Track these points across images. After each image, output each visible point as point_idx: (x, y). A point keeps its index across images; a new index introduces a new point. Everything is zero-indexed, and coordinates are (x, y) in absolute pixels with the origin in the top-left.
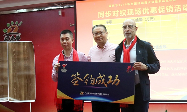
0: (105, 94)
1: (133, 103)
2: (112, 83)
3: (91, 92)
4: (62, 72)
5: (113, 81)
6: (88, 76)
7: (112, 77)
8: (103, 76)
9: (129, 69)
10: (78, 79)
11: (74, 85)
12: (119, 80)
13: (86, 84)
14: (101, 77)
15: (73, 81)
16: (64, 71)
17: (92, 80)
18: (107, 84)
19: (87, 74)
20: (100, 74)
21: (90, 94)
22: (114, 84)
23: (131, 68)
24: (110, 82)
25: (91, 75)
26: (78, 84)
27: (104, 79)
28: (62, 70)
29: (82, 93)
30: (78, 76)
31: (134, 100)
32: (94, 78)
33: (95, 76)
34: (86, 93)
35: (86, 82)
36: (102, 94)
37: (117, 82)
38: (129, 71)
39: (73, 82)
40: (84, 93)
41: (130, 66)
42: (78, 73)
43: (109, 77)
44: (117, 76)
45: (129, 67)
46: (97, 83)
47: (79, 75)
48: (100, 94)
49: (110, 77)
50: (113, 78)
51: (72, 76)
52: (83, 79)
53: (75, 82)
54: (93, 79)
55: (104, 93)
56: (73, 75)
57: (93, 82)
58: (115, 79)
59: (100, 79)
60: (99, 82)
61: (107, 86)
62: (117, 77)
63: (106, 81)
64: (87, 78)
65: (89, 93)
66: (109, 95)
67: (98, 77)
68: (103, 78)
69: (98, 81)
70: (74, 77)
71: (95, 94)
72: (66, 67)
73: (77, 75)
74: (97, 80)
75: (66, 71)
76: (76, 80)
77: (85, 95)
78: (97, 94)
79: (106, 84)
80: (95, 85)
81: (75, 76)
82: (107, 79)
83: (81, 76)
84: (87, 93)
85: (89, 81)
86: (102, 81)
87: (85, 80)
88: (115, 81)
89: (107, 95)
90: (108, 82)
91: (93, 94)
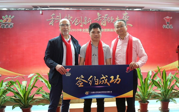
0: (108, 92)
2: (114, 82)
3: (96, 91)
4: (66, 76)
5: (115, 81)
6: (92, 78)
7: (113, 77)
8: (106, 77)
9: (128, 70)
10: (82, 81)
11: (79, 86)
12: (120, 79)
13: (91, 85)
14: (104, 77)
15: (77, 84)
16: (68, 74)
17: (96, 81)
18: (109, 83)
19: (91, 76)
20: (103, 75)
21: (95, 92)
22: (116, 83)
25: (95, 77)
26: (83, 86)
27: (107, 79)
28: (66, 74)
29: (87, 93)
30: (83, 79)
31: (132, 94)
32: (98, 79)
33: (99, 77)
34: (91, 93)
35: (90, 83)
36: (105, 92)
37: (118, 80)
38: (128, 71)
40: (89, 92)
42: (82, 76)
43: (111, 77)
44: (118, 76)
45: (128, 68)
46: (101, 83)
47: (83, 77)
48: (104, 92)
49: (112, 77)
50: (115, 78)
51: (77, 79)
52: (87, 81)
53: (80, 84)
54: (97, 80)
55: (107, 91)
57: (96, 83)
58: (117, 78)
59: (103, 79)
60: (102, 82)
61: (109, 85)
63: (108, 81)
65: (93, 92)
66: (111, 92)
67: (101, 78)
68: (105, 78)
70: (78, 79)
71: (99, 92)
72: (70, 72)
73: (81, 77)
74: (100, 81)
75: (71, 74)
76: (80, 82)
77: (90, 94)
78: (101, 92)
79: (108, 84)
80: (99, 85)
81: (79, 78)
82: (109, 79)
83: (86, 78)
84: (92, 92)
85: (93, 82)
86: (105, 81)
87: (89, 82)
88: (116, 80)
89: (110, 92)
90: (111, 82)
91: (98, 92)
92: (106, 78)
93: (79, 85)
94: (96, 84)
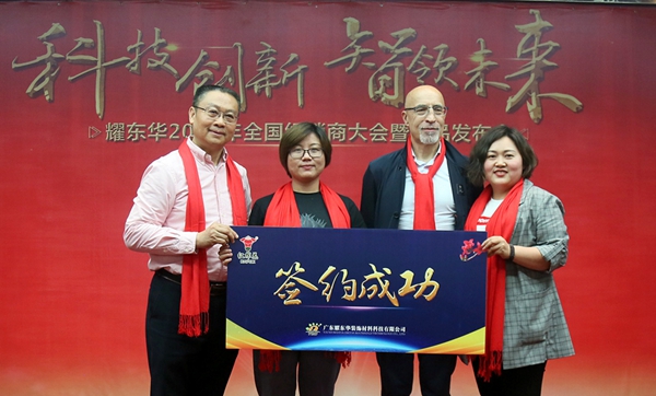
0: (392, 329)
1: (483, 351)
2: (415, 292)
3: (345, 325)
4: (243, 262)
5: (417, 288)
6: (333, 273)
7: (412, 274)
8: (384, 272)
9: (468, 250)
10: (298, 285)
11: (285, 302)
12: (436, 285)
13: (328, 299)
14: (377, 275)
15: (281, 292)
16: (249, 258)
17: (346, 285)
18: (397, 296)
19: (331, 269)
20: (374, 267)
21: (342, 328)
22: (421, 297)
23: (476, 246)
24: (408, 291)
25: (345, 271)
26: (298, 301)
27: (387, 281)
29: (313, 329)
30: (299, 275)
31: (484, 343)
32: (354, 281)
33: (358, 273)
34: (327, 329)
35: (327, 292)
36: (381, 329)
37: (430, 289)
38: (469, 256)
39: (282, 296)
40: (322, 327)
41: (471, 241)
42: (298, 264)
43: (402, 276)
44: (430, 271)
45: (468, 244)
46: (366, 296)
47: (303, 270)
48: (375, 328)
49: (408, 275)
50: (419, 278)
51: (278, 275)
52: (316, 284)
53: (288, 295)
54: (350, 284)
55: (389, 326)
56: (280, 272)
57: (350, 293)
58: (424, 281)
59: (374, 281)
60: (372, 291)
61: (397, 305)
62: (431, 274)
63: (393, 288)
64: (329, 279)
65: (337, 328)
66: (404, 329)
67: (368, 277)
68: (382, 279)
69: (367, 288)
70: (284, 278)
71: (359, 328)
72: (255, 248)
73: (294, 271)
74: (363, 287)
75: (257, 258)
76: (291, 288)
77: (322, 335)
78: (364, 329)
79: (393, 299)
80: (357, 302)
81: (287, 274)
82: (396, 283)
83: (311, 275)
84: (331, 328)
85: (339, 290)
86: (380, 290)
87: (322, 287)
88: (423, 286)
89: (397, 329)
90: (402, 292)
91: (353, 328)
92: (386, 277)
93: (285, 298)
94: (346, 296)
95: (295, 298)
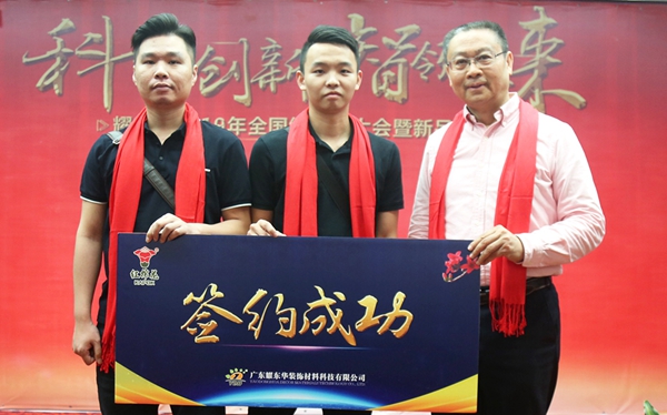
0: (346, 377)
1: (473, 408)
2: (378, 326)
3: (280, 371)
4: (137, 283)
5: (382, 320)
6: (263, 300)
7: (375, 300)
8: (335, 298)
9: (453, 267)
10: (214, 316)
11: (196, 340)
12: (409, 315)
13: (256, 335)
14: (326, 301)
15: (191, 326)
16: (146, 277)
17: (282, 315)
18: (354, 331)
19: (261, 293)
20: (321, 290)
21: (277, 376)
22: (388, 333)
23: (464, 261)
24: (369, 325)
25: (280, 297)
26: (215, 338)
27: (339, 311)
28: (134, 273)
29: (235, 376)
30: (217, 302)
32: (293, 310)
33: (299, 299)
34: (256, 376)
35: (256, 325)
36: (331, 377)
37: (399, 321)
38: (454, 275)
39: (192, 330)
40: (248, 374)
41: (458, 254)
42: (214, 287)
43: (361, 302)
44: (400, 297)
45: (454, 258)
46: (309, 331)
47: (220, 294)
48: (323, 376)
49: (369, 302)
50: (384, 306)
51: (186, 301)
52: (238, 311)
53: (200, 330)
54: (288, 314)
55: (342, 373)
56: (189, 298)
57: (287, 326)
58: (392, 309)
59: (322, 310)
60: (317, 324)
61: (353, 343)
62: (401, 300)
63: (348, 321)
64: (258, 307)
65: (269, 375)
66: (363, 378)
67: (313, 305)
68: (333, 307)
69: (310, 320)
70: (194, 305)
71: (300, 376)
72: (154, 264)
73: (208, 296)
74: (305, 319)
75: (157, 277)
76: (204, 320)
77: (249, 384)
78: (307, 376)
79: (348, 335)
80: (298, 339)
81: (199, 299)
82: (352, 312)
83: (234, 301)
84: (261, 375)
85: (271, 323)
86: (329, 322)
87: (247, 318)
88: (390, 316)
89: (354, 378)
90: (360, 325)
91: (292, 376)
92: (339, 304)
93: (197, 334)
94: (282, 331)
95: (210, 334)
